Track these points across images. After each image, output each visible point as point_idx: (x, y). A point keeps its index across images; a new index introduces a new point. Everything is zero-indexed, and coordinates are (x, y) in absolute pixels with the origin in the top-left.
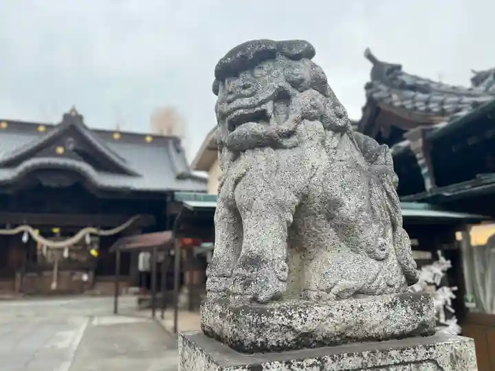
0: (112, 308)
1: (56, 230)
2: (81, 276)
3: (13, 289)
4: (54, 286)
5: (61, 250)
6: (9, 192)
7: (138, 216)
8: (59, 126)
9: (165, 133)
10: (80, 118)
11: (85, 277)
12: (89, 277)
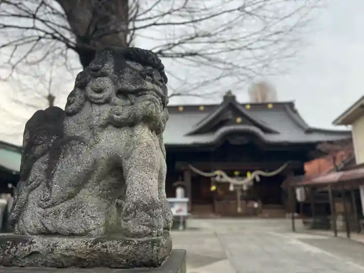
0: (291, 227)
1: (237, 173)
2: (253, 204)
3: (214, 211)
4: (239, 210)
5: (242, 186)
6: (213, 149)
7: (290, 162)
8: (222, 104)
9: (260, 101)
10: (234, 97)
11: (256, 205)
12: (259, 205)
